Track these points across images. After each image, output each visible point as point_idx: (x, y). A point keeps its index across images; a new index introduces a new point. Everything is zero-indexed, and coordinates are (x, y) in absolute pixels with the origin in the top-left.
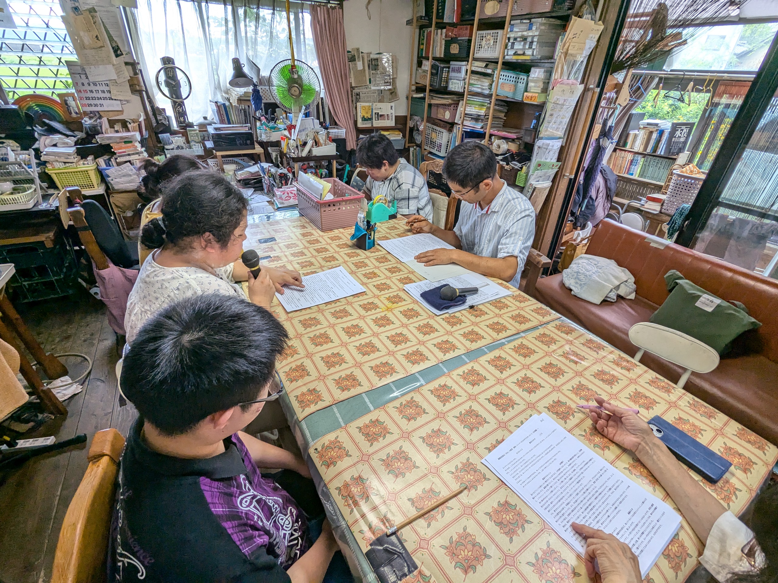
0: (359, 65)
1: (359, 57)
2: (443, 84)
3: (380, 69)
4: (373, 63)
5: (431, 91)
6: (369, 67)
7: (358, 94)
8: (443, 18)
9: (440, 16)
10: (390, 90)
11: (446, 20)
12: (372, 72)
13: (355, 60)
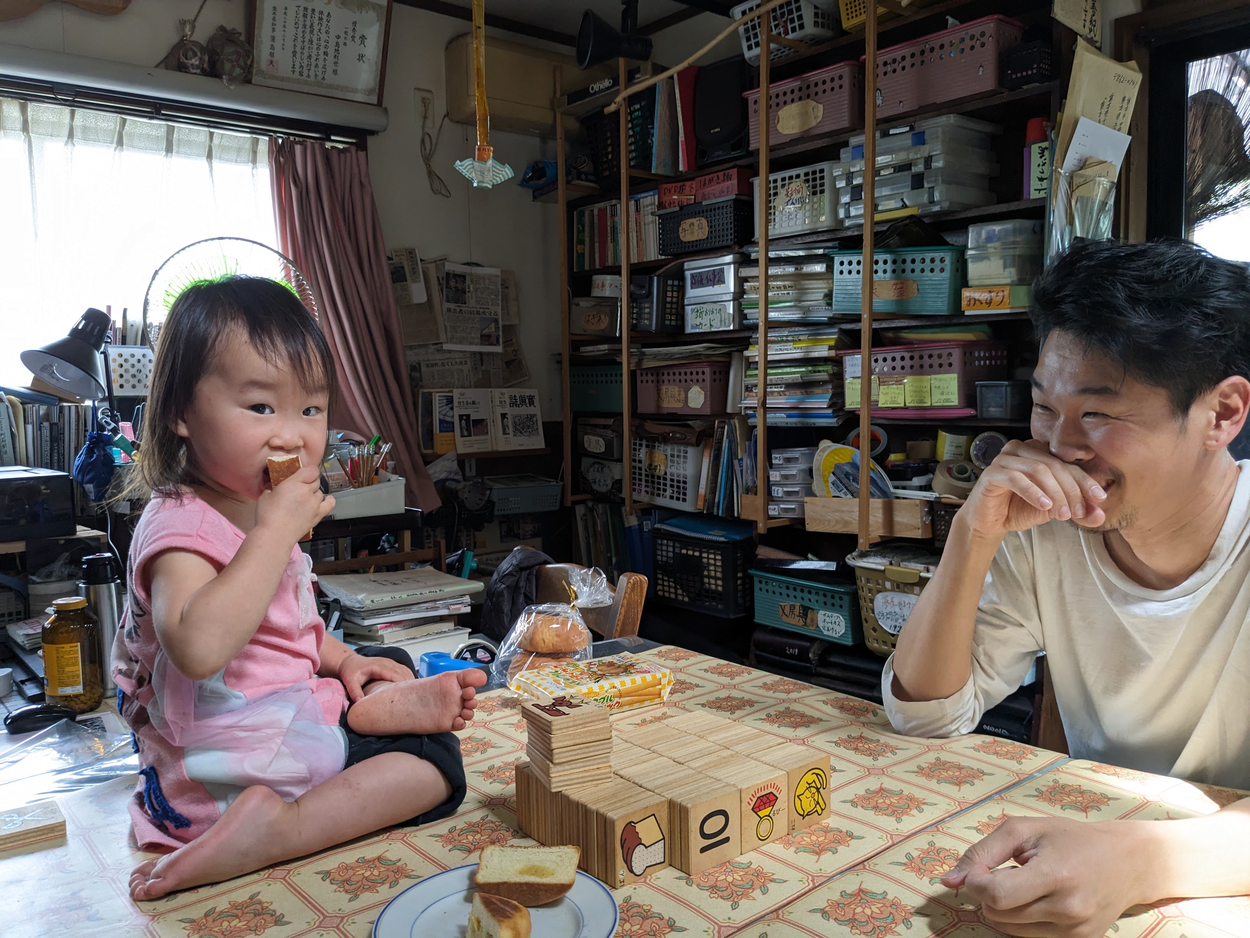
0: (418, 292)
1: (413, 270)
2: (670, 320)
4: (453, 285)
6: (441, 292)
8: (650, 167)
10: (500, 355)
11: (657, 169)
13: (404, 279)
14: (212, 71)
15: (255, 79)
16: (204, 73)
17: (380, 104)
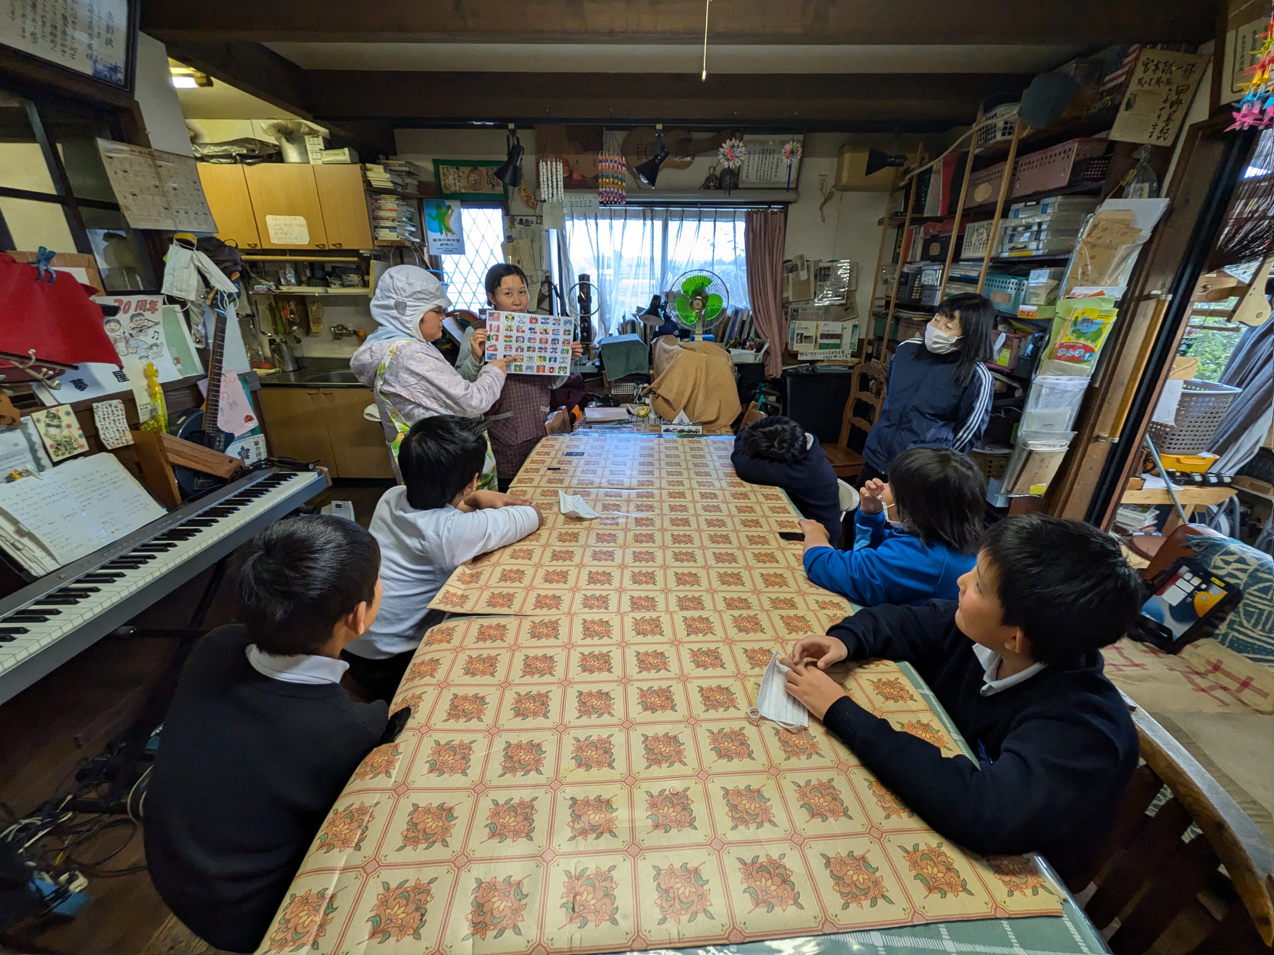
0: (803, 275)
1: (802, 266)
2: (915, 296)
3: (831, 280)
4: (823, 272)
5: (897, 306)
6: (816, 276)
7: (796, 311)
8: (923, 213)
9: (919, 207)
10: (841, 305)
11: (926, 214)
12: (819, 283)
13: (797, 270)
14: (719, 187)
15: (740, 186)
16: (717, 188)
17: (796, 188)
